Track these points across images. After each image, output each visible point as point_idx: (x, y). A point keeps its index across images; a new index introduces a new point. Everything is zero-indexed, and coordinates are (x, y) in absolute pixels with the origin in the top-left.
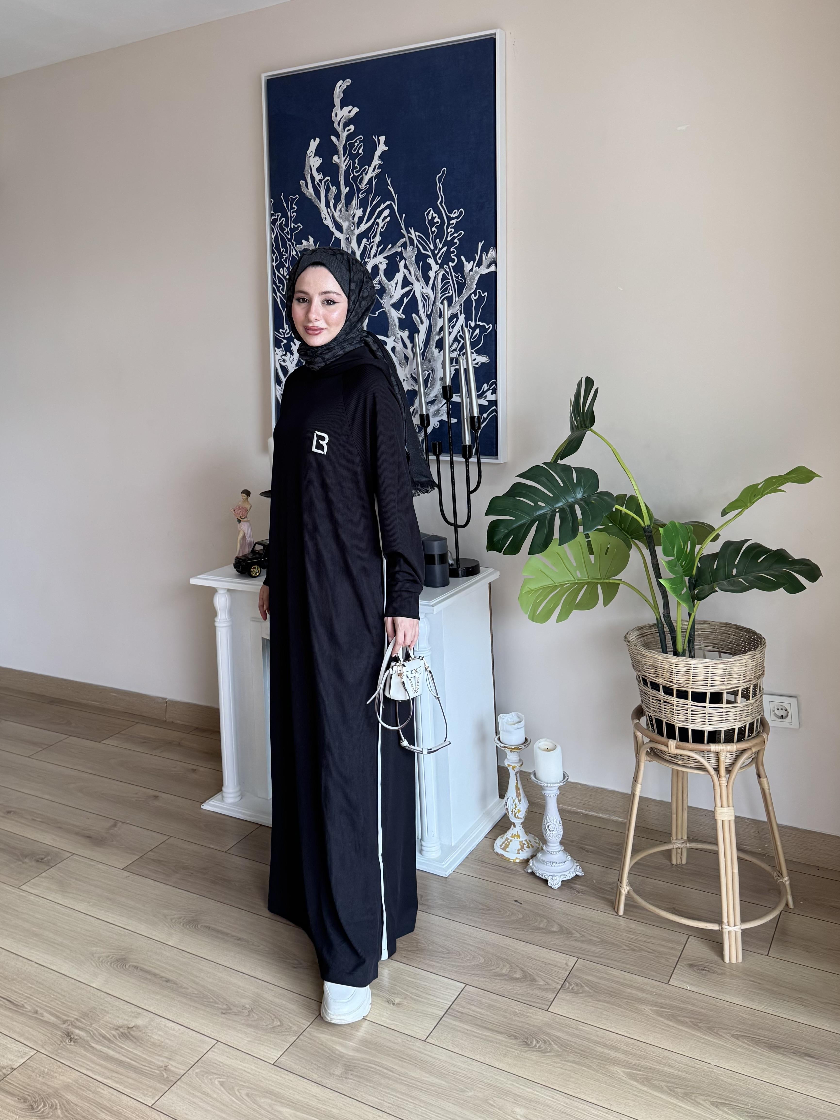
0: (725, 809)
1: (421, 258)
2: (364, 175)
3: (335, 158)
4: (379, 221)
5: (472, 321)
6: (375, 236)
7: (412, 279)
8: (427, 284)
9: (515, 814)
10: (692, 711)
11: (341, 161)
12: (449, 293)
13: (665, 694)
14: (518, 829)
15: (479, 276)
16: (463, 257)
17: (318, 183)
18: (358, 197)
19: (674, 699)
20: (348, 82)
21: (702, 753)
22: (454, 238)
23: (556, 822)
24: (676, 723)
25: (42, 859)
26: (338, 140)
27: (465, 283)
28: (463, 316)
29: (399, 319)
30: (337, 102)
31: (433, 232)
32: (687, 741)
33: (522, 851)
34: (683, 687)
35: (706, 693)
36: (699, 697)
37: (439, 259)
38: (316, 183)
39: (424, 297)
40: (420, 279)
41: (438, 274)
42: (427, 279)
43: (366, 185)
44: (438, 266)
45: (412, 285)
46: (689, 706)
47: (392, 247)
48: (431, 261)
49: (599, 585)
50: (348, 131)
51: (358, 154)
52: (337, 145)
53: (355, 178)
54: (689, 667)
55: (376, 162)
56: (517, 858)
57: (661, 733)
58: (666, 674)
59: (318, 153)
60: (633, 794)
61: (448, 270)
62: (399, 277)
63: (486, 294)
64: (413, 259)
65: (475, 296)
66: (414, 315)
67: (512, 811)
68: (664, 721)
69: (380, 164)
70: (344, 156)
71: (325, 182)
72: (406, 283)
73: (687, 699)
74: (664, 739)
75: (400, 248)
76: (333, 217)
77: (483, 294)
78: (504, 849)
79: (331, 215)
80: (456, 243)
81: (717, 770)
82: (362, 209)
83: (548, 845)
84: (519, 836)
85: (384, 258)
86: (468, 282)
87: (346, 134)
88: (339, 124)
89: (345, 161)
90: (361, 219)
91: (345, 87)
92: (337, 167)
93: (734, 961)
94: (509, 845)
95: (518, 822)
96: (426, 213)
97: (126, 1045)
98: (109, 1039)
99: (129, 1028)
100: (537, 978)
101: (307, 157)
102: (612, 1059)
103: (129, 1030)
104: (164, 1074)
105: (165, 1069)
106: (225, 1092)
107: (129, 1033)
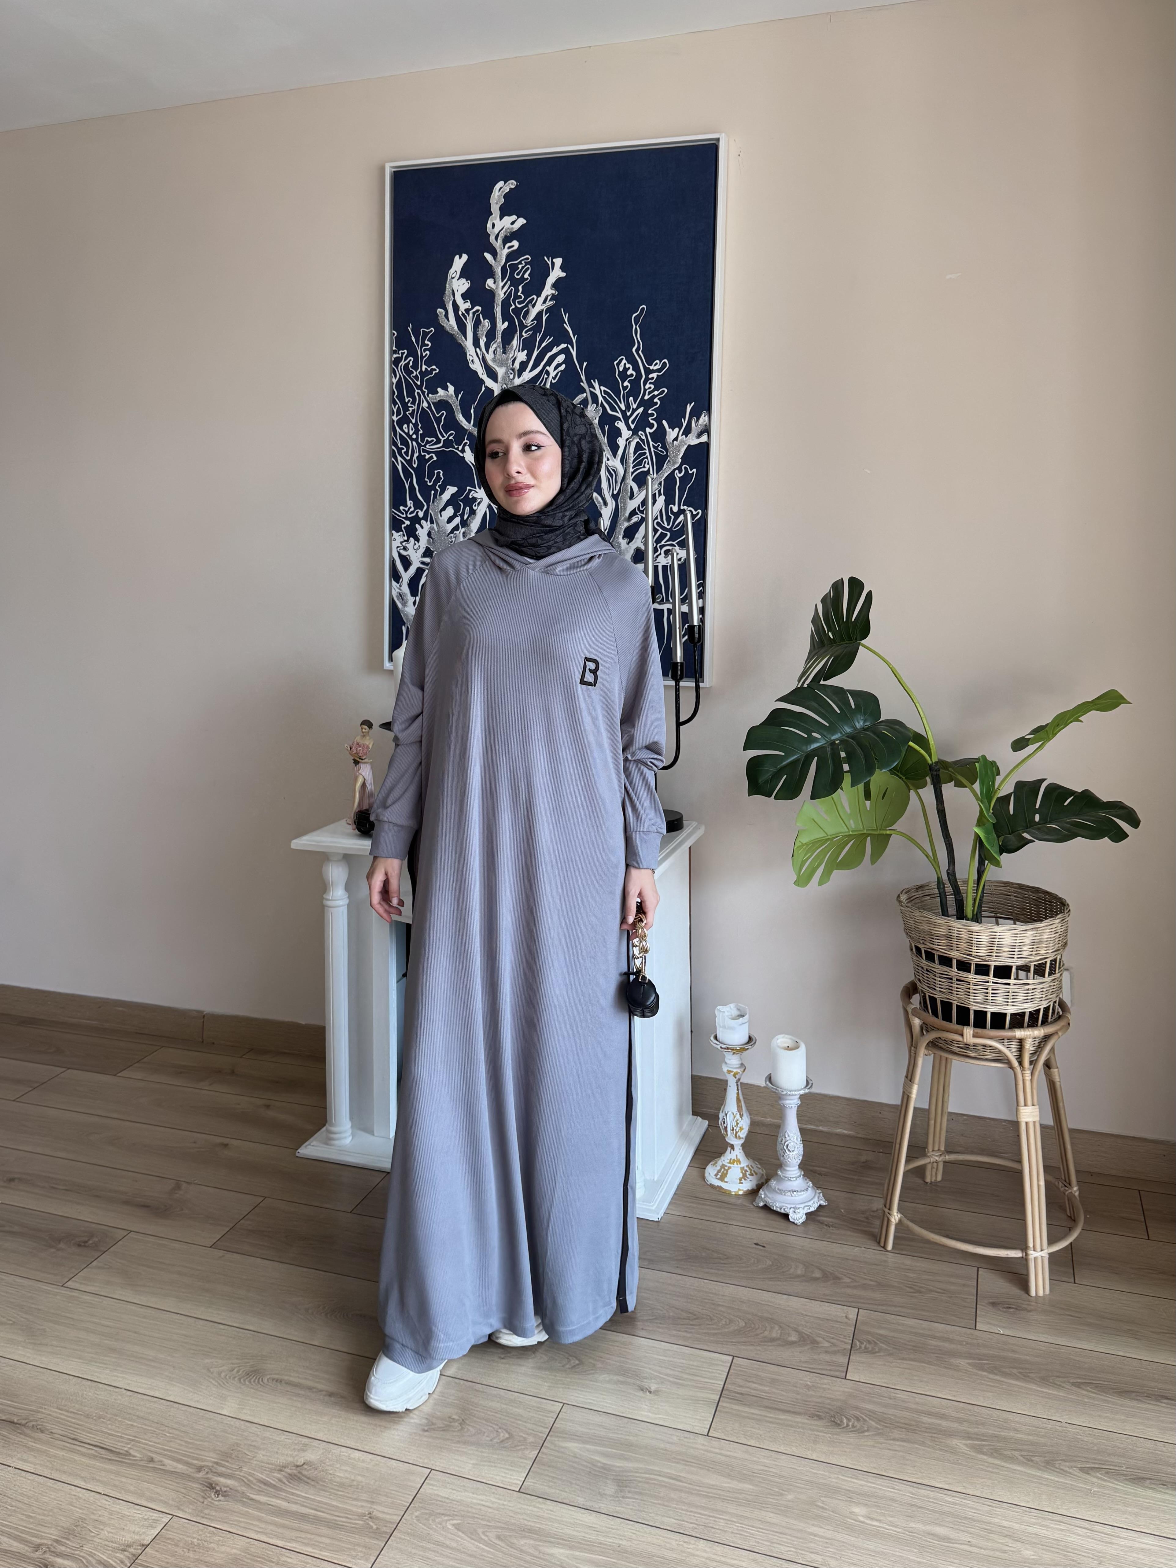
0: (1030, 1109)
1: (607, 420)
2: (530, 307)
3: (490, 282)
4: (551, 369)
5: (674, 505)
8: (615, 455)
9: (737, 1133)
10: (993, 990)
11: (498, 287)
12: (644, 467)
13: (958, 970)
14: (737, 1153)
15: (686, 447)
16: (664, 422)
17: (463, 314)
18: (521, 336)
19: (972, 977)
20: (512, 184)
21: (1002, 1040)
22: (655, 396)
23: (797, 1139)
24: (973, 1005)
25: (85, 1242)
26: (495, 259)
27: (667, 456)
28: (663, 498)
30: (495, 209)
31: (625, 388)
32: (984, 1026)
33: (745, 1180)
34: (985, 961)
35: (1011, 967)
36: (1003, 972)
37: (633, 422)
38: (460, 313)
41: (629, 442)
42: (614, 447)
43: (532, 321)
44: (631, 432)
46: (990, 984)
48: (621, 425)
49: (868, 839)
50: (509, 248)
51: (523, 279)
52: (493, 265)
53: (517, 311)
54: (992, 934)
55: (548, 291)
56: (740, 1189)
57: (948, 1018)
58: (963, 945)
59: (465, 273)
60: (906, 1106)
61: (644, 437)
63: (695, 470)
65: (680, 473)
67: (732, 1130)
68: (955, 1003)
69: (553, 295)
70: (502, 281)
71: (474, 313)
73: (987, 974)
74: (954, 1026)
76: (484, 360)
77: (691, 470)
78: (722, 1179)
79: (481, 357)
80: (656, 403)
81: (1020, 1060)
82: (526, 352)
83: (784, 1170)
84: (739, 1161)
86: (671, 454)
87: (506, 251)
88: (496, 238)
89: (503, 287)
90: (523, 366)
91: (508, 190)
92: (492, 294)
93: (1041, 1293)
94: (727, 1173)
95: (737, 1143)
96: (615, 363)
97: (302, 1491)
98: (275, 1486)
99: (297, 1466)
100: (819, 1339)
101: (449, 278)
102: (945, 1431)
103: (298, 1469)
104: (371, 1524)
105: (370, 1517)
106: (466, 1537)
107: (300, 1473)
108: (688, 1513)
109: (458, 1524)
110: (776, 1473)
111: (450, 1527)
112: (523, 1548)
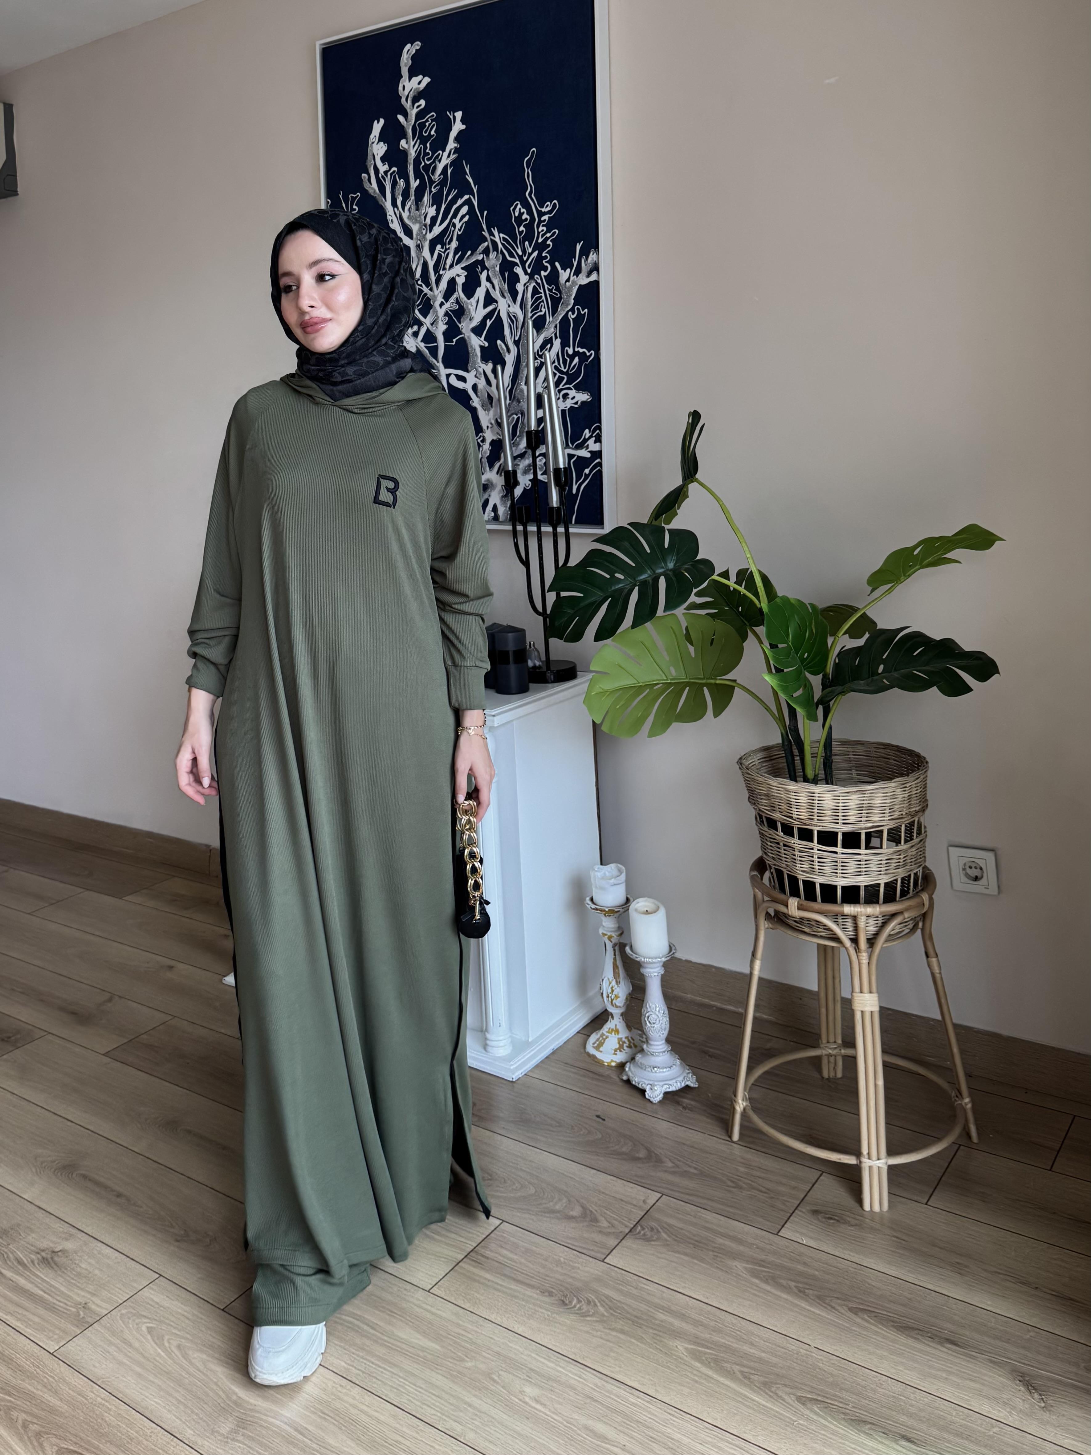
0: (867, 996)
1: (507, 267)
2: (437, 162)
3: (403, 143)
4: (456, 221)
5: (569, 347)
6: (451, 240)
7: (496, 294)
8: (515, 301)
9: (612, 1000)
10: (818, 858)
11: (410, 146)
12: (541, 311)
13: (784, 834)
14: (616, 1022)
15: (577, 287)
16: (557, 264)
18: (431, 191)
19: (795, 842)
20: (418, 45)
21: (835, 917)
22: (547, 239)
23: (659, 1011)
24: (799, 874)
25: (10, 1037)
26: (406, 120)
27: (561, 298)
28: (559, 341)
29: (481, 347)
30: (405, 71)
31: (521, 233)
32: (814, 900)
33: (621, 1051)
34: (805, 824)
35: (837, 833)
36: (828, 838)
37: (529, 267)
38: (380, 176)
39: (512, 318)
40: (506, 294)
41: (527, 287)
42: (514, 294)
43: (439, 176)
44: (527, 277)
45: (497, 302)
46: (815, 851)
47: (471, 254)
48: (519, 270)
49: (705, 688)
50: (418, 107)
51: (430, 135)
52: (405, 126)
53: (427, 168)
54: (811, 796)
55: (451, 145)
56: (612, 1061)
57: (782, 890)
58: (784, 807)
59: (382, 138)
60: (751, 974)
61: (539, 281)
62: (480, 293)
63: (586, 310)
64: (497, 269)
65: (573, 314)
66: (499, 342)
67: (608, 997)
68: (785, 872)
69: (456, 148)
70: (413, 140)
71: (391, 174)
72: (489, 300)
73: (811, 840)
74: (786, 897)
75: (482, 255)
76: (401, 219)
77: (583, 310)
78: (597, 1048)
79: (398, 216)
80: (549, 245)
81: (855, 941)
82: (435, 207)
83: (651, 1045)
84: (617, 1031)
85: (462, 268)
86: (564, 296)
87: (415, 111)
88: (407, 100)
89: (414, 146)
90: (434, 220)
91: (414, 51)
92: (405, 153)
94: (604, 1043)
95: (616, 1012)
96: (511, 209)
97: (44, 1274)
98: (26, 1265)
99: (53, 1252)
100: (600, 1218)
101: (370, 143)
102: (674, 1331)
103: (53, 1254)
104: (81, 1313)
105: (84, 1307)
106: (151, 1341)
107: (52, 1258)
108: (361, 1360)
109: (151, 1327)
110: (471, 1339)
111: (144, 1328)
112: (193, 1361)
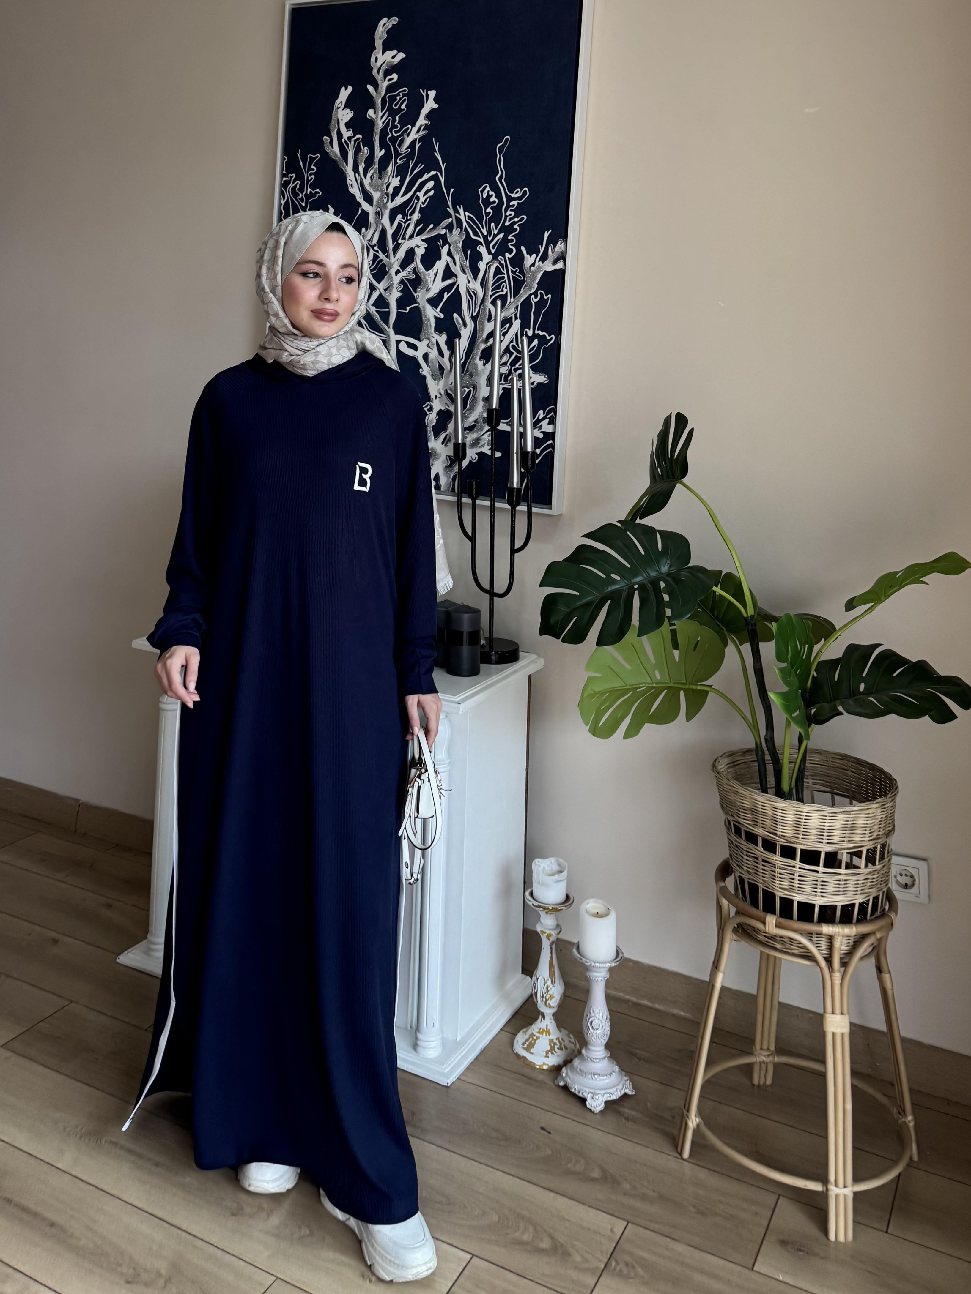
0: (838, 1017)
1: (470, 246)
2: (405, 135)
3: (371, 112)
4: (421, 194)
6: (413, 212)
7: (456, 269)
8: (475, 277)
9: (546, 1000)
10: (799, 876)
11: (378, 117)
12: (503, 290)
13: (764, 849)
14: (547, 1023)
15: (542, 272)
16: (523, 248)
17: (346, 142)
18: (396, 163)
19: (777, 859)
20: (395, 20)
21: (809, 935)
22: (515, 223)
23: (602, 1017)
24: (778, 891)
26: (376, 91)
27: (524, 281)
28: (518, 321)
29: (436, 318)
30: (379, 43)
31: (487, 214)
32: (790, 917)
33: (552, 1053)
34: (790, 842)
35: (819, 853)
36: (810, 857)
37: (494, 247)
38: (343, 141)
39: (471, 294)
40: (466, 270)
41: (489, 267)
42: (475, 270)
43: (406, 149)
44: (491, 257)
45: (456, 277)
46: (797, 869)
47: (433, 228)
48: (482, 249)
49: (682, 692)
50: (389, 80)
51: (399, 109)
52: (374, 96)
53: (393, 140)
54: (799, 815)
55: (422, 121)
56: (544, 1064)
57: (755, 903)
58: (768, 823)
59: (348, 105)
60: (710, 985)
61: (503, 262)
62: (440, 266)
63: (550, 296)
64: (460, 245)
65: (536, 298)
66: (455, 315)
67: (542, 997)
68: (761, 886)
69: (426, 124)
70: (382, 111)
71: (356, 141)
72: (448, 274)
73: (794, 858)
74: (760, 913)
75: (444, 230)
76: (362, 185)
77: (546, 295)
78: (528, 1049)
79: (359, 182)
80: (516, 230)
81: (829, 960)
82: (399, 178)
83: (589, 1049)
84: (548, 1033)
85: (423, 240)
86: (528, 279)
87: (386, 83)
88: (378, 71)
89: (382, 117)
90: (397, 190)
91: (391, 26)
92: (372, 123)
93: (842, 1238)
94: (534, 1044)
95: (549, 1012)
96: (479, 190)
100: (572, 1251)
101: (335, 108)
